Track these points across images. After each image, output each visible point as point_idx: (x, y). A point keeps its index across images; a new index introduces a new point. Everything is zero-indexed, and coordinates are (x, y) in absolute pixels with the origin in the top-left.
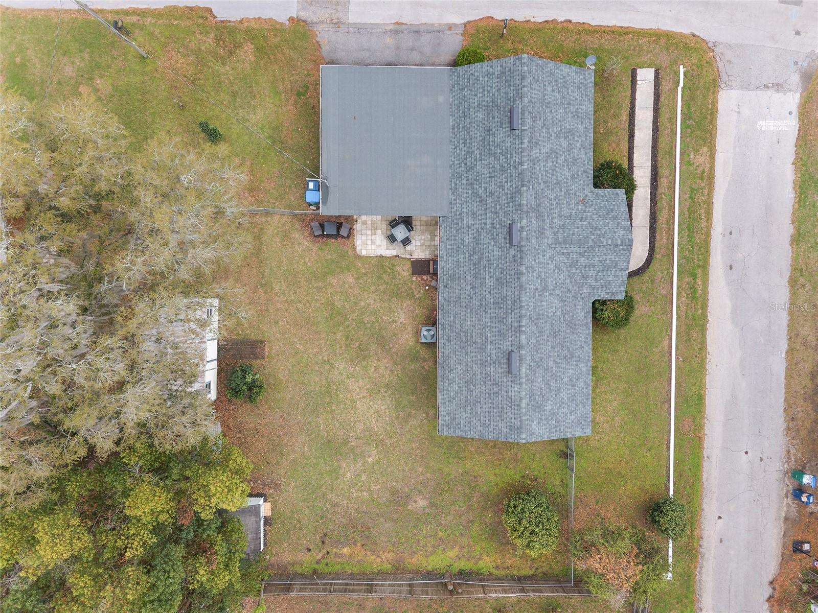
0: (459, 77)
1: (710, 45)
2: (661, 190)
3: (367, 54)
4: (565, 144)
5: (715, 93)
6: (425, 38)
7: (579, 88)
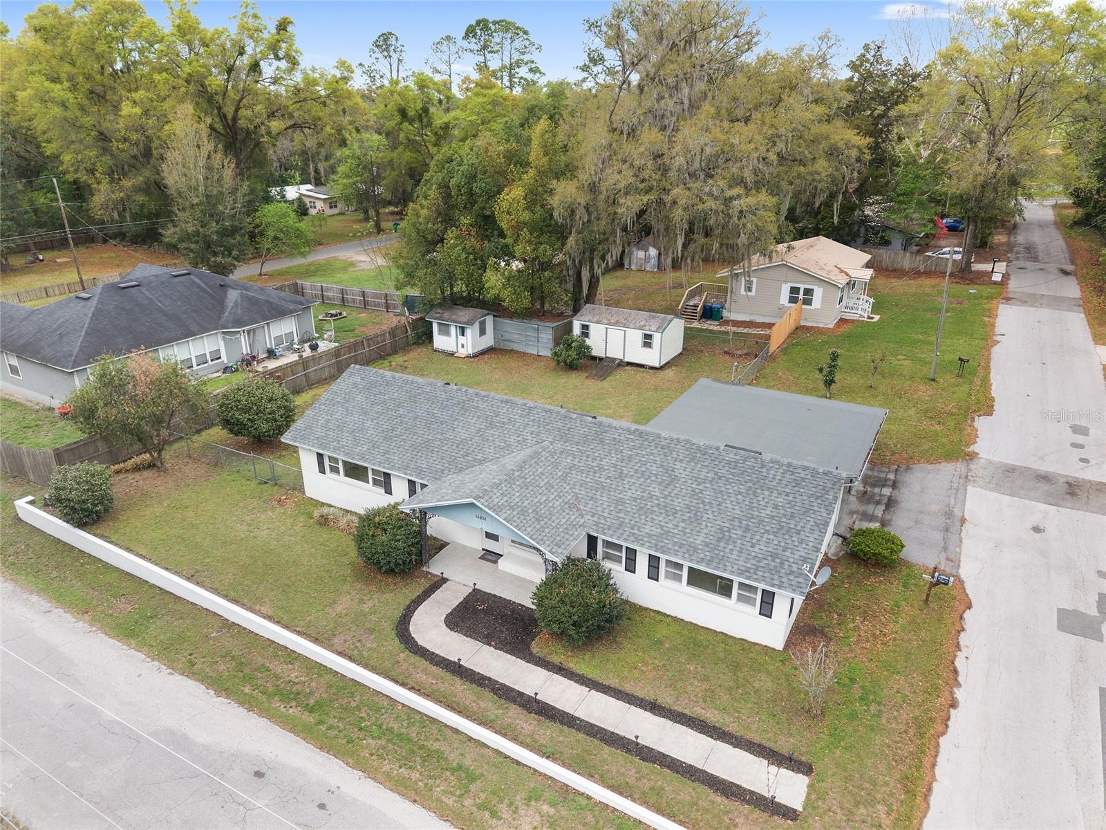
4: (679, 503)
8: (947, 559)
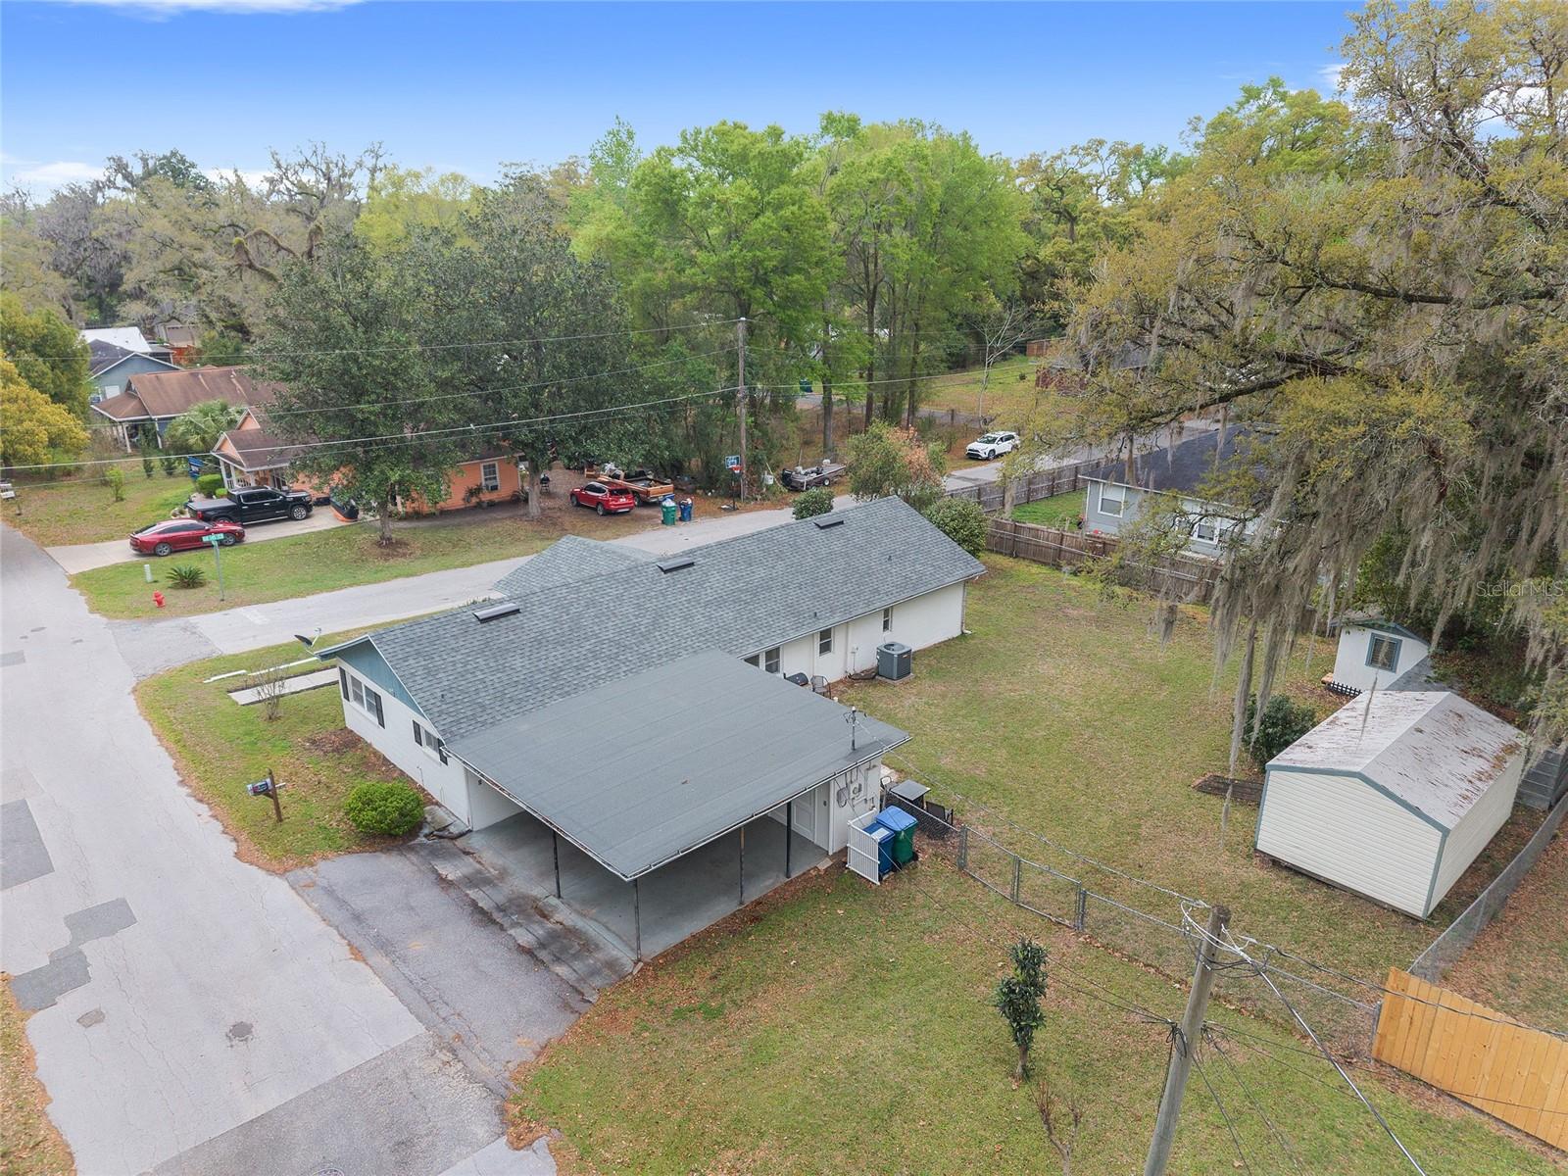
0: (459, 722)
8: (314, 884)
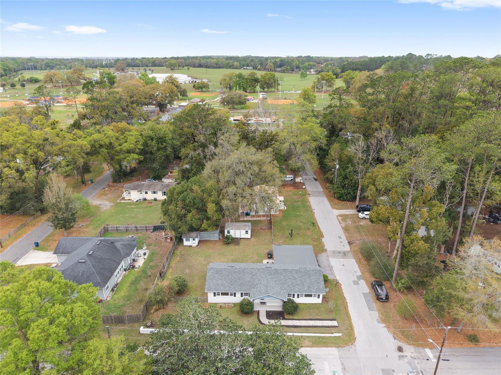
1: (354, 344)
2: (292, 329)
3: (321, 262)
4: (299, 283)
5: (335, 347)
6: (330, 272)
7: (318, 288)
